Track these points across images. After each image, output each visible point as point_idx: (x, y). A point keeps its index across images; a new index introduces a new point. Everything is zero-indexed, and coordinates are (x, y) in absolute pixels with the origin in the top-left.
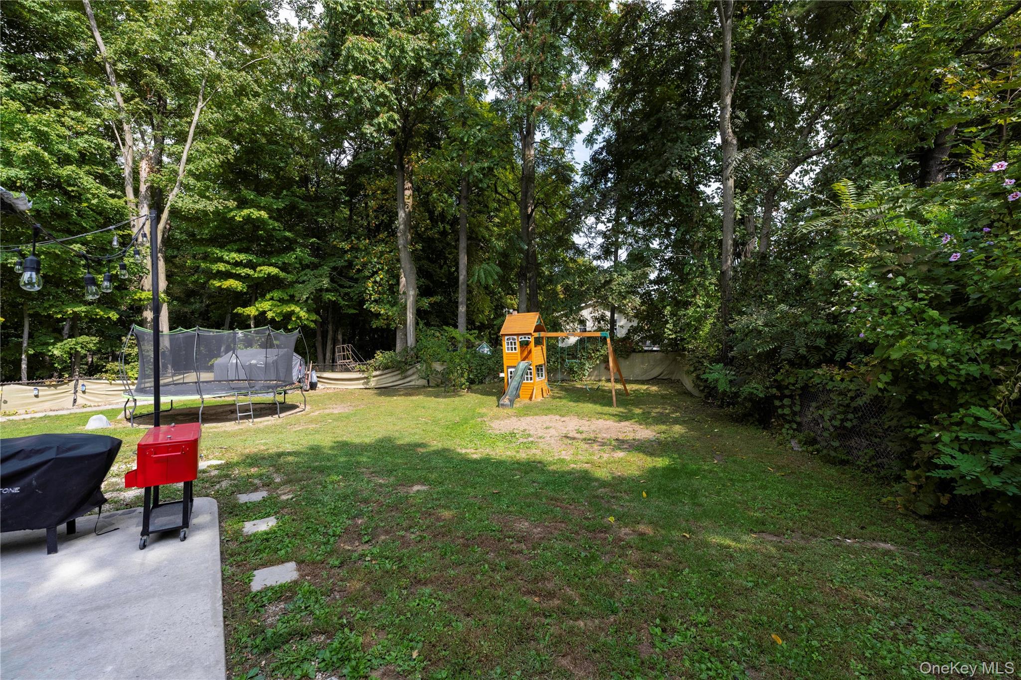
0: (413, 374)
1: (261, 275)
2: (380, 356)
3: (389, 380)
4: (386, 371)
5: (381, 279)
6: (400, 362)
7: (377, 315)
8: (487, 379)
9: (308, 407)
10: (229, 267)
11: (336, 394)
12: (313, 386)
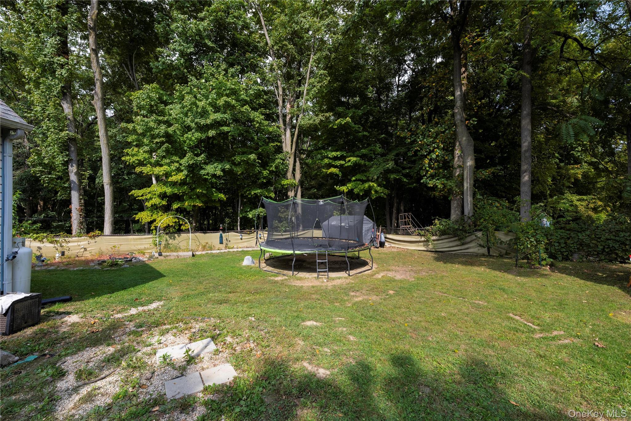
0: (471, 241)
1: (350, 164)
2: (438, 224)
3: (445, 245)
4: (443, 237)
5: (437, 156)
6: (457, 230)
7: (434, 188)
8: (576, 256)
9: (375, 266)
10: (331, 161)
11: (399, 253)
12: (382, 245)
